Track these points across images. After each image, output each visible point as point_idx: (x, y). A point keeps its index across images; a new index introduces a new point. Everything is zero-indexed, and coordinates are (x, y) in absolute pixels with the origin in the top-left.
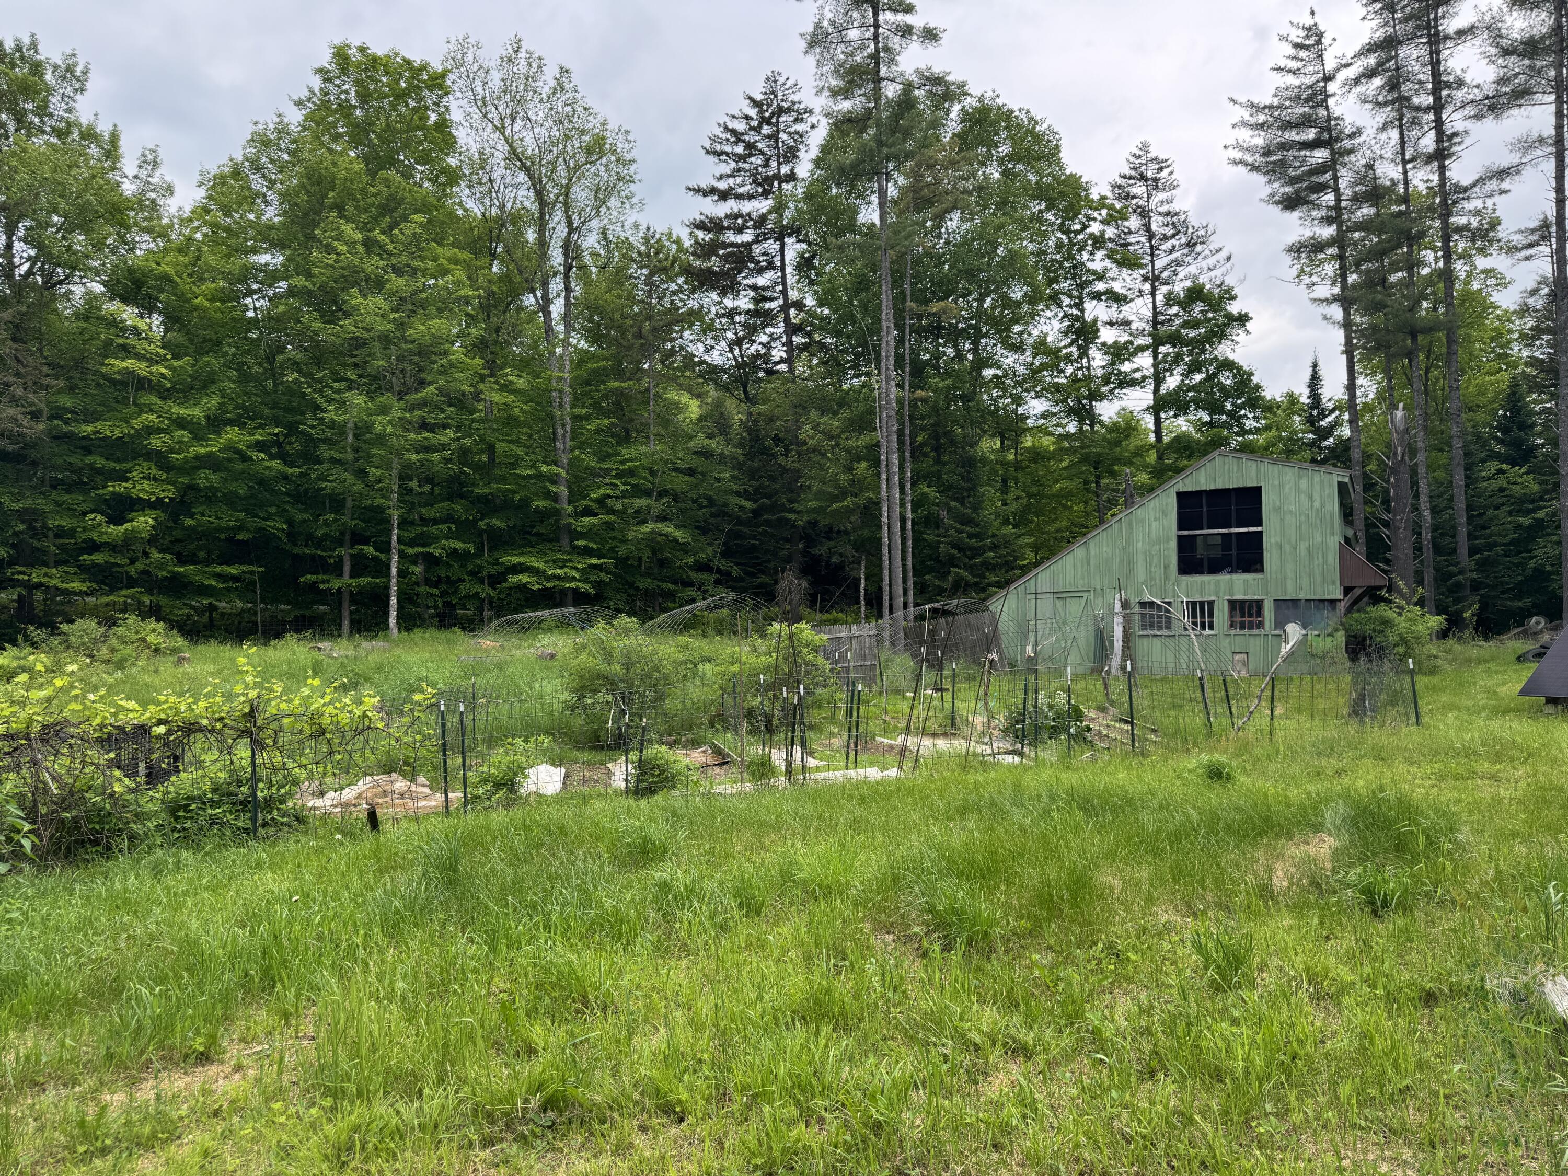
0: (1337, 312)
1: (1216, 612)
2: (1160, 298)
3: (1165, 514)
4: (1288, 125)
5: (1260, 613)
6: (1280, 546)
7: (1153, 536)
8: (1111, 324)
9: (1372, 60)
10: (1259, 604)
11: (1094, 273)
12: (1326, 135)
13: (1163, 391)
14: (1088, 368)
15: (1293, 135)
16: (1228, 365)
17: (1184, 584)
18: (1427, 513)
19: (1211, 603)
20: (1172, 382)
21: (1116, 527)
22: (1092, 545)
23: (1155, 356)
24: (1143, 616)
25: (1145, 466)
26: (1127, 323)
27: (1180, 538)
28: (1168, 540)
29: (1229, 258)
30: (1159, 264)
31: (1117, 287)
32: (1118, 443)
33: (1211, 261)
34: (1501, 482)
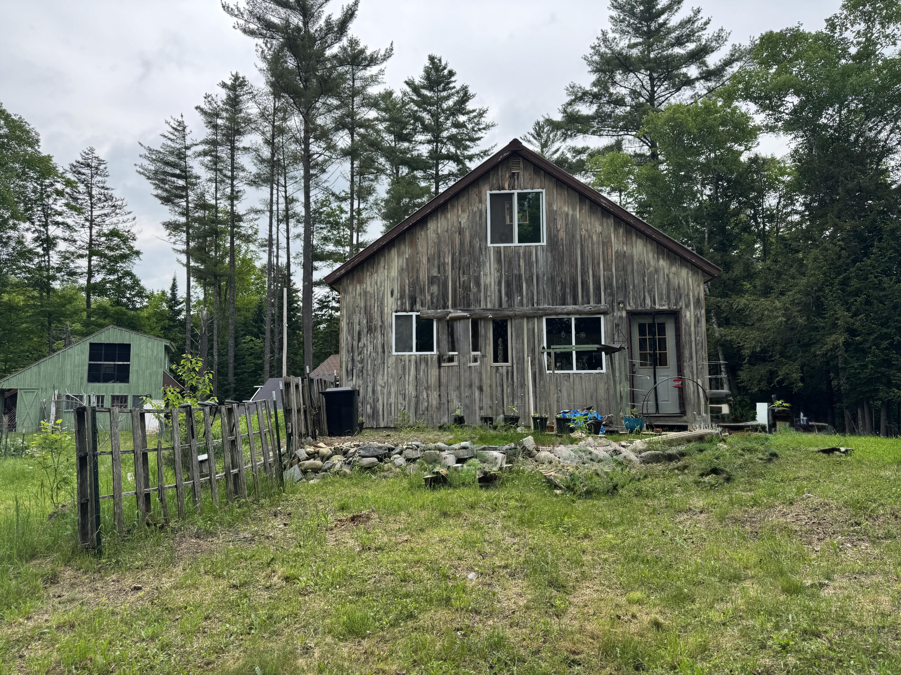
0: (183, 258)
1: (105, 401)
2: (94, 231)
3: (83, 353)
4: (167, 164)
5: (126, 401)
6: (137, 371)
7: (76, 363)
8: (65, 239)
9: (206, 147)
10: (126, 397)
11: (56, 211)
12: (183, 174)
13: (93, 281)
14: (49, 262)
15: (168, 169)
16: (128, 274)
17: (90, 388)
18: (216, 357)
19: (103, 397)
20: (98, 278)
21: (56, 358)
22: (42, 365)
23: (90, 261)
24: (68, 403)
25: (79, 321)
26: (75, 241)
27: (90, 365)
28: (83, 366)
29: (134, 219)
30: (96, 213)
31: (70, 221)
32: (64, 306)
33: (125, 218)
34: (251, 345)
